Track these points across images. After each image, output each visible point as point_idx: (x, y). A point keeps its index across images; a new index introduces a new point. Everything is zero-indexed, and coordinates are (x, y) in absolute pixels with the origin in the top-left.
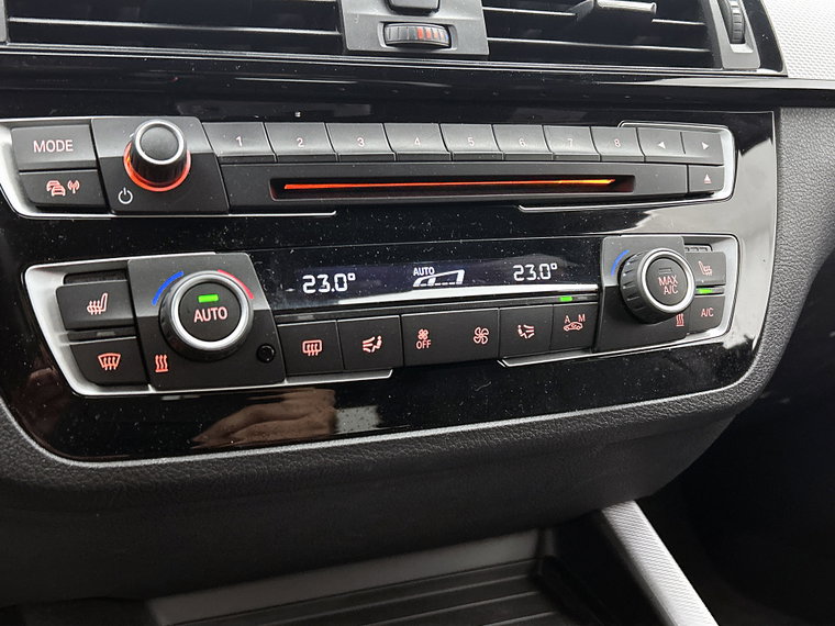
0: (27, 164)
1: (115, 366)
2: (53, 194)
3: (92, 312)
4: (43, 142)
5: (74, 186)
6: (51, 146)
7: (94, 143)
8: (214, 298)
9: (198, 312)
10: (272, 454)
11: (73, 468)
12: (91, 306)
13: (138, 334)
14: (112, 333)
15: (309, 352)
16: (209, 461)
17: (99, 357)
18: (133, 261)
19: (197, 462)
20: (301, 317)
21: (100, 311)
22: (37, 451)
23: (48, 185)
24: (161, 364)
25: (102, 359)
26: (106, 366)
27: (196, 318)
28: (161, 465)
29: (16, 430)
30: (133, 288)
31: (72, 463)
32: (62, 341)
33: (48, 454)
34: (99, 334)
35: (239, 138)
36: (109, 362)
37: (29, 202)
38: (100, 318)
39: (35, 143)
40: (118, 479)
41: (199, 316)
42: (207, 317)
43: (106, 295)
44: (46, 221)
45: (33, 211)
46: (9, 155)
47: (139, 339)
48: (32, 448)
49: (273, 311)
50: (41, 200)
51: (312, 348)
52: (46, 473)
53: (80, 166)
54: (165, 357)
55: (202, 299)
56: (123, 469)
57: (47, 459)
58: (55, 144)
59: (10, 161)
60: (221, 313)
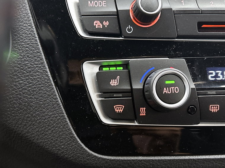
0: (85, 12)
1: (122, 111)
2: (97, 27)
3: (112, 84)
4: (93, 2)
5: (106, 24)
6: (96, 4)
7: (116, 3)
8: (173, 82)
9: (165, 88)
10: (191, 159)
11: (100, 158)
12: (112, 82)
13: (132, 96)
14: (121, 95)
15: (212, 110)
16: (162, 160)
17: (114, 106)
18: (132, 61)
19: (156, 160)
20: (209, 92)
21: (116, 84)
22: (84, 149)
23: (95, 23)
24: (143, 112)
25: (116, 107)
26: (117, 111)
27: (164, 92)
28: (139, 160)
29: (76, 139)
30: (131, 74)
31: (99, 156)
32: (98, 97)
33: (89, 151)
34: (115, 95)
35: (183, 1)
36: (119, 109)
37: (85, 31)
38: (116, 88)
39: (89, 2)
40: (120, 165)
41: (165, 91)
42: (169, 92)
43: (119, 77)
44: (93, 40)
45: (87, 35)
46: (77, 8)
47: (133, 99)
48: (83, 148)
49: (196, 89)
50: (91, 30)
51: (214, 109)
52: (88, 159)
53: (109, 14)
54: (145, 108)
55: (167, 82)
56: (122, 160)
57: (89, 153)
58: (98, 3)
59: (77, 10)
60: (176, 90)
